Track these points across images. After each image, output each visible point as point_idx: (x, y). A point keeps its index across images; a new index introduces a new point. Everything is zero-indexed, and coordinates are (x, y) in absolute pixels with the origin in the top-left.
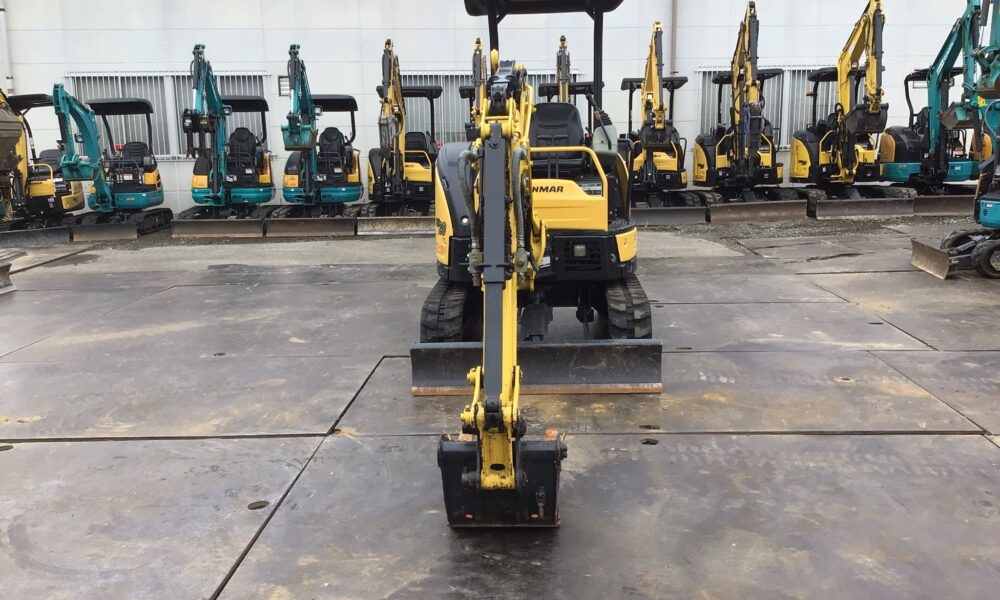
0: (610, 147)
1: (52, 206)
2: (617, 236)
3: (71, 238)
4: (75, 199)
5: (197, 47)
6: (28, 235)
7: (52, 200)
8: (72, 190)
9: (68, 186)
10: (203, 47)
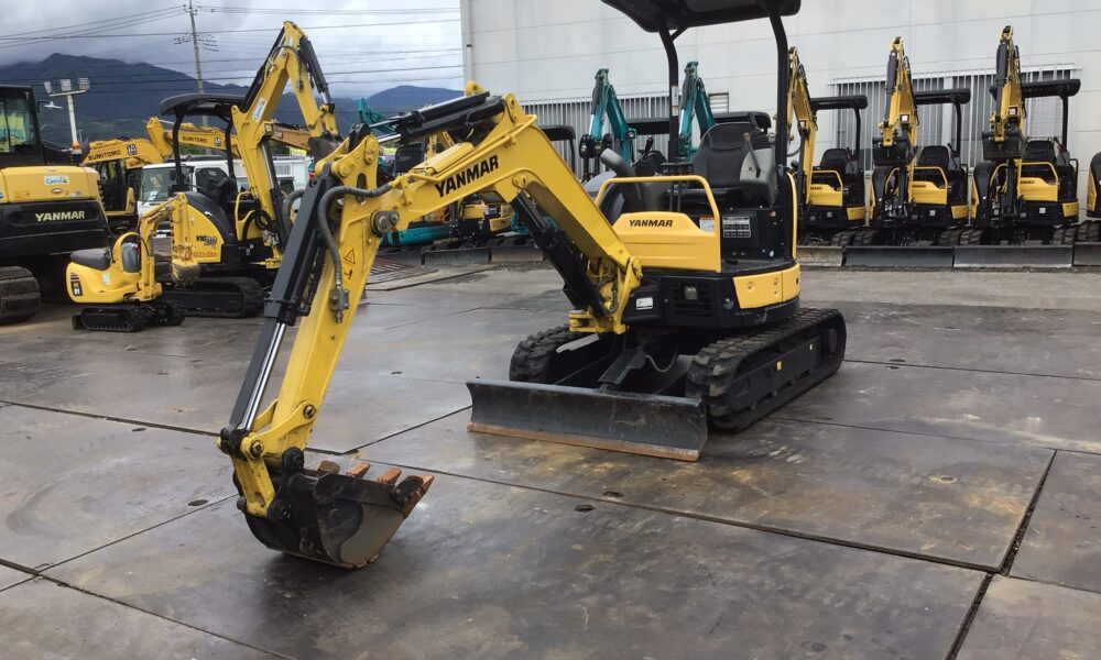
0: (758, 175)
1: (481, 228)
2: (735, 279)
3: (490, 258)
4: (503, 222)
5: (600, 72)
6: (457, 254)
7: (481, 222)
8: (501, 213)
9: (499, 210)
10: (607, 71)
